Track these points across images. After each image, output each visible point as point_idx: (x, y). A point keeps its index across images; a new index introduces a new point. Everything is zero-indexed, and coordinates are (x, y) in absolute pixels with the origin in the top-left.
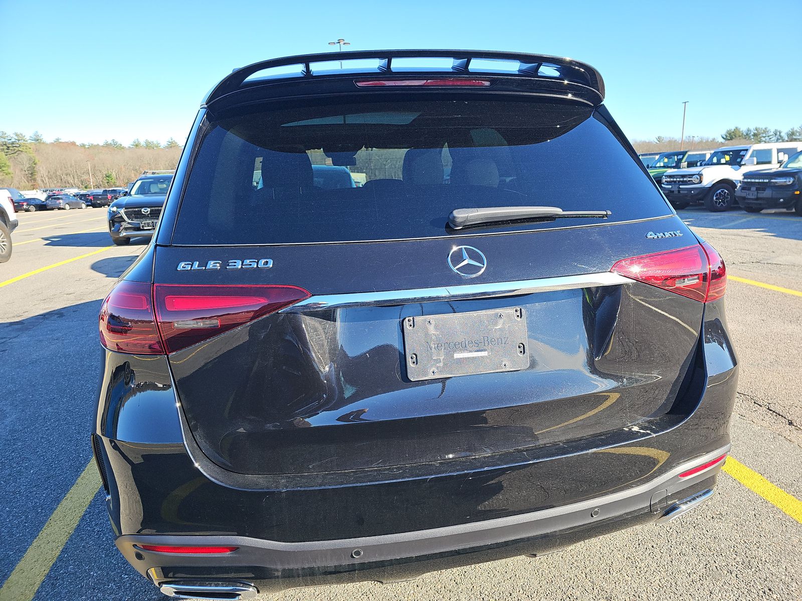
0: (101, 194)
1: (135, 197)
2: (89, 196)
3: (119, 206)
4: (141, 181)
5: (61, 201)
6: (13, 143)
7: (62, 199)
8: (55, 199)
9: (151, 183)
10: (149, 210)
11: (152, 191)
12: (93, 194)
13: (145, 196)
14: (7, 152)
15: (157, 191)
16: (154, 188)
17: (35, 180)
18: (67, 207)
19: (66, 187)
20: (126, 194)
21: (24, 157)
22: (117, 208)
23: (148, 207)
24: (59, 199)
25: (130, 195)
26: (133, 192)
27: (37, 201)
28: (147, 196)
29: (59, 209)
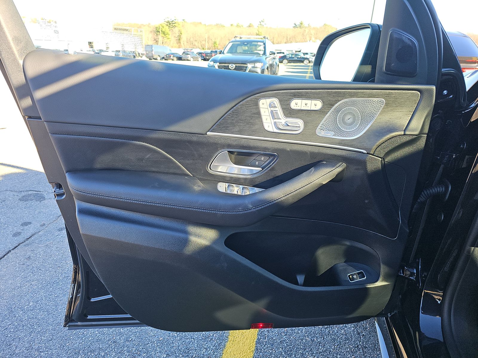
0: (209, 53)
1: (227, 56)
2: (203, 53)
3: (215, 61)
4: (232, 43)
5: (189, 56)
6: (173, 21)
7: (189, 54)
8: (186, 54)
9: (238, 45)
10: (234, 66)
11: (238, 52)
12: (206, 53)
13: (233, 55)
14: (169, 26)
15: (241, 51)
16: (240, 49)
17: (180, 43)
18: (192, 59)
19: (194, 48)
20: (221, 53)
21: (176, 30)
22: (214, 63)
23: (234, 64)
24: (188, 54)
25: (223, 53)
26: (226, 52)
27: (178, 55)
28: (234, 55)
29: (188, 60)
